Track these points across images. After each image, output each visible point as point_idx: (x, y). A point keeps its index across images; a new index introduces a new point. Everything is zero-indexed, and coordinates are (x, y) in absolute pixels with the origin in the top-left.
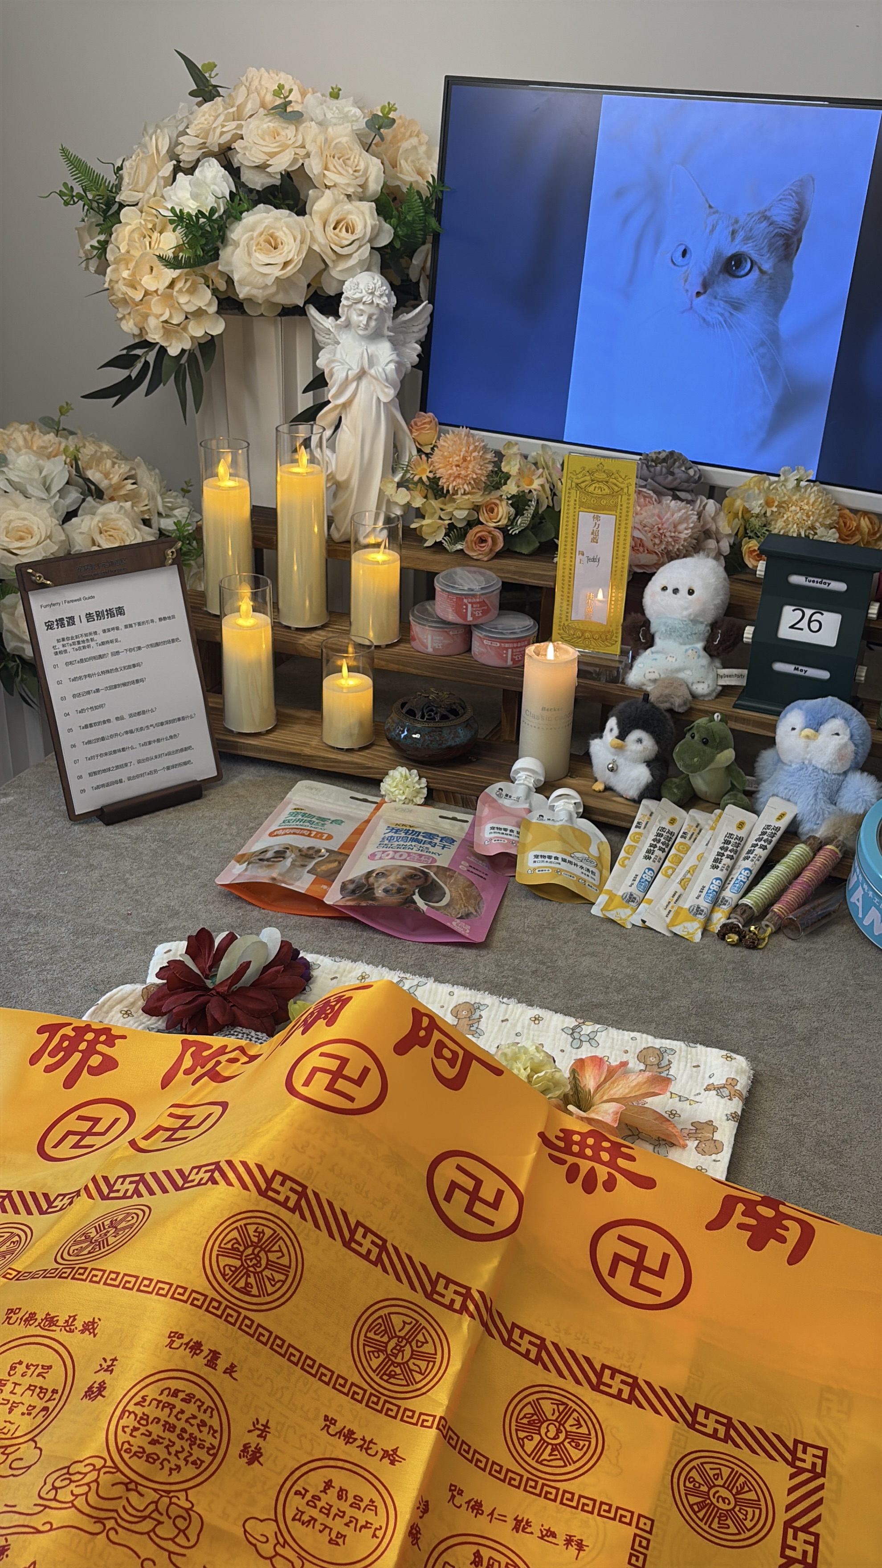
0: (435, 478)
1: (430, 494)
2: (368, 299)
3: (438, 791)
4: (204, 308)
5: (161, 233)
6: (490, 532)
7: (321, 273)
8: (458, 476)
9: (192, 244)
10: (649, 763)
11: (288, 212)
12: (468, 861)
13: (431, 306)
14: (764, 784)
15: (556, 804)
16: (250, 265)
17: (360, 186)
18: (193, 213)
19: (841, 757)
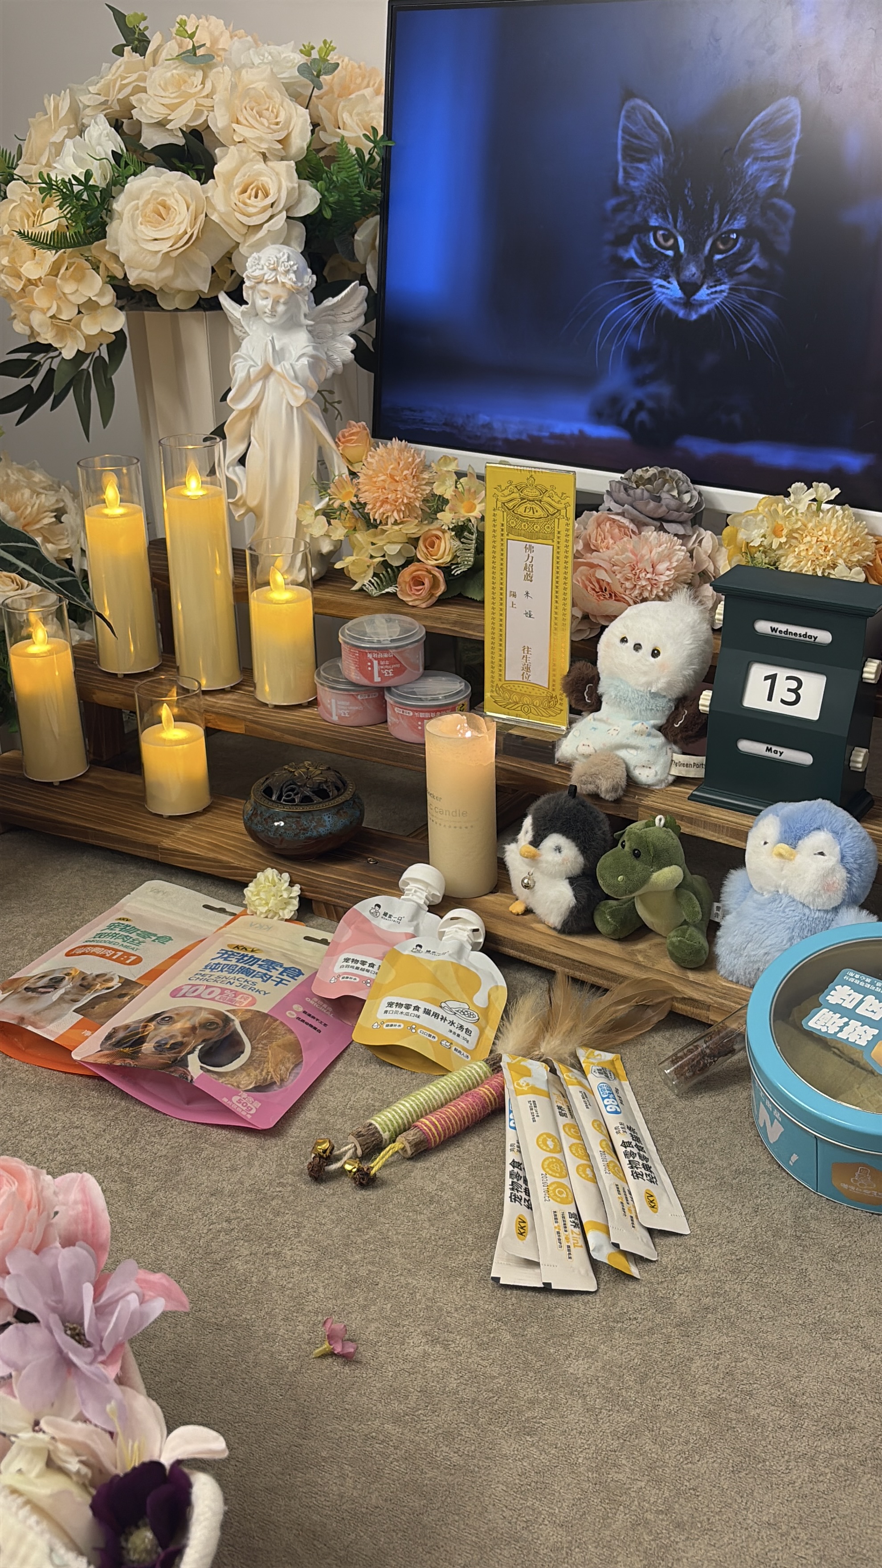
0: (359, 503)
1: (356, 525)
2: (270, 276)
4: (93, 299)
5: (44, 209)
6: (431, 573)
8: (385, 501)
9: (73, 218)
10: (573, 881)
11: (180, 173)
12: (302, 1008)
14: (728, 917)
15: (446, 930)
16: (136, 241)
17: (279, 141)
18: (67, 180)
19: (827, 888)
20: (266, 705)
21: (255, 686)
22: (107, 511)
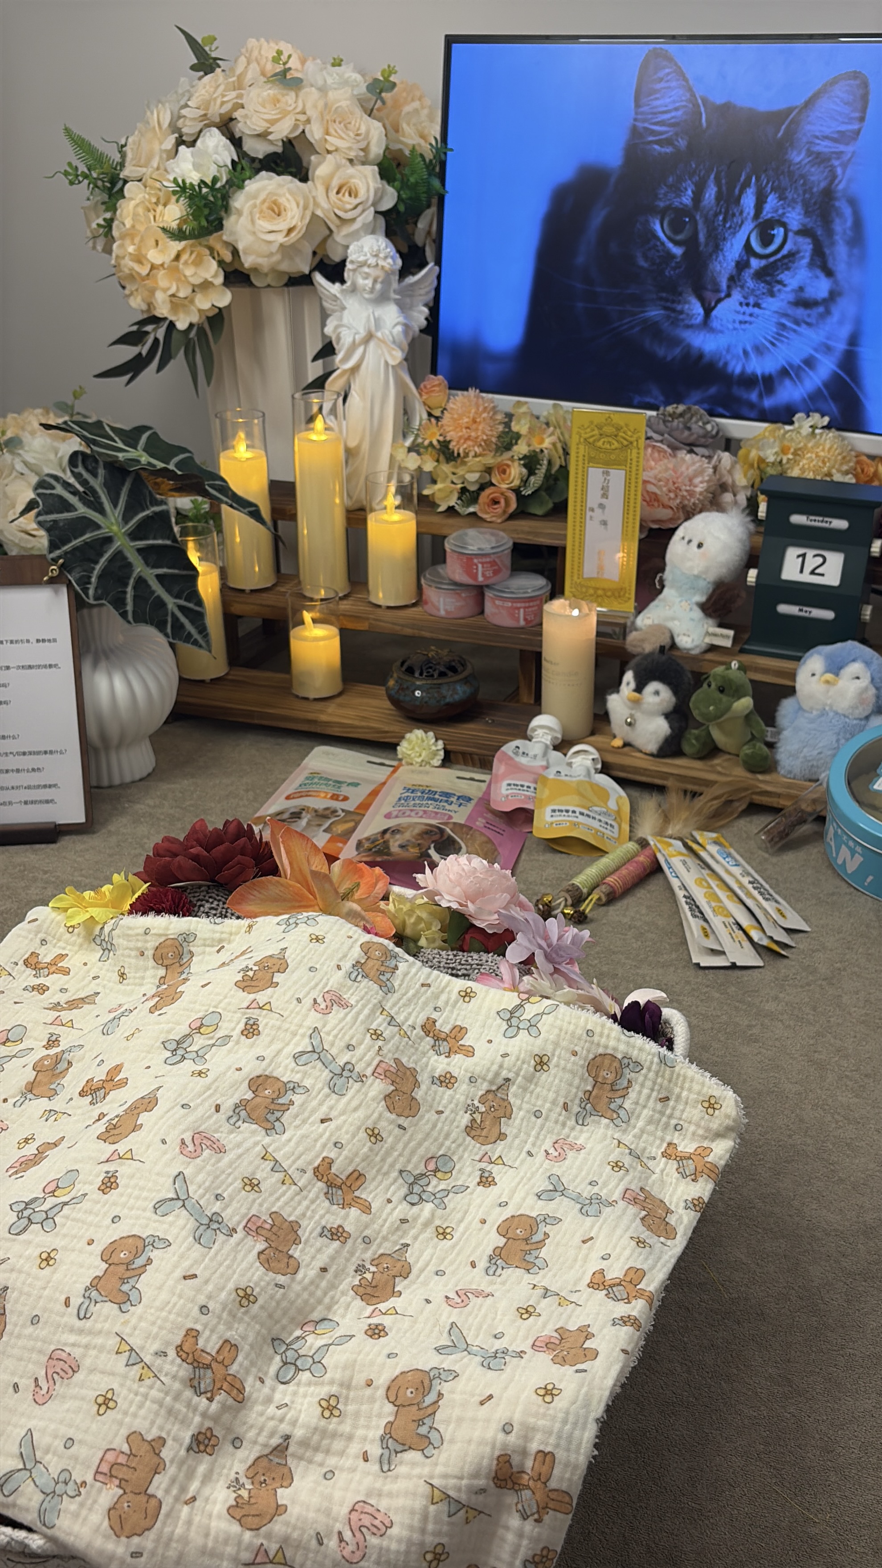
0: (445, 441)
1: (442, 458)
2: (372, 261)
3: (455, 752)
4: (210, 280)
5: (165, 205)
6: (502, 494)
7: (325, 240)
8: (468, 438)
9: (196, 216)
10: (667, 716)
11: (289, 178)
12: (485, 818)
13: (437, 268)
14: (784, 733)
15: (573, 760)
16: (254, 233)
17: (362, 150)
18: (196, 183)
19: (862, 702)
20: (379, 606)
21: (368, 591)
22: (237, 455)
